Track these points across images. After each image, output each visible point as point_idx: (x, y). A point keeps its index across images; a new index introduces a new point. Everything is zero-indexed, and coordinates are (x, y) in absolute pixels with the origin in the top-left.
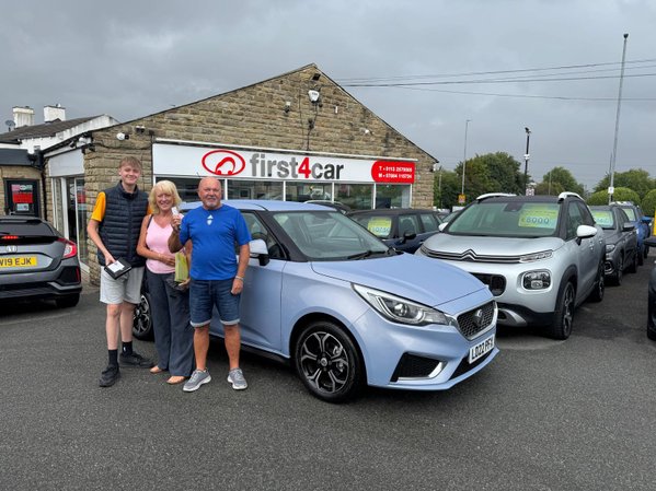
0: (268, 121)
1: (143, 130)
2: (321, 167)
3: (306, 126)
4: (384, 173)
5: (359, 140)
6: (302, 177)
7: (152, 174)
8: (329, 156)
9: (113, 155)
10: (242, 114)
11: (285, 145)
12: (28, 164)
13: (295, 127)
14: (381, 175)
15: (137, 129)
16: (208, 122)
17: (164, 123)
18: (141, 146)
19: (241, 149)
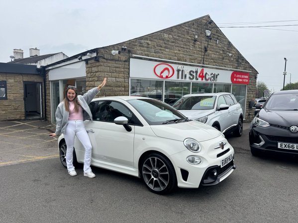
0: (185, 46)
1: (125, 49)
2: (209, 75)
3: (203, 51)
4: (237, 78)
5: (226, 59)
6: (200, 79)
7: (129, 77)
8: (212, 68)
9: (109, 65)
10: (174, 42)
11: (193, 61)
12: (37, 73)
13: (198, 51)
14: (235, 80)
15: (123, 49)
16: (157, 46)
17: (136, 45)
18: (124, 60)
19: (172, 63)
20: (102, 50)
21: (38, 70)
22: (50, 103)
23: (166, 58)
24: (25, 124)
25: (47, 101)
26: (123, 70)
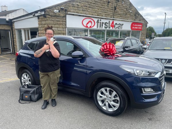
0: (102, 6)
1: (63, 9)
2: (117, 25)
3: (114, 9)
4: (134, 27)
5: (128, 14)
6: (111, 28)
7: (66, 27)
8: (119, 20)
9: (53, 19)
10: (95, 4)
11: (107, 16)
12: (7, 24)
13: (111, 9)
14: (133, 28)
15: (61, 8)
16: (84, 6)
17: (70, 6)
18: (63, 16)
19: (94, 17)
20: (48, 10)
21: (7, 22)
22: (16, 43)
23: (90, 14)
24: (1, 57)
25: (14, 42)
26: (62, 23)
